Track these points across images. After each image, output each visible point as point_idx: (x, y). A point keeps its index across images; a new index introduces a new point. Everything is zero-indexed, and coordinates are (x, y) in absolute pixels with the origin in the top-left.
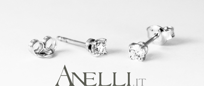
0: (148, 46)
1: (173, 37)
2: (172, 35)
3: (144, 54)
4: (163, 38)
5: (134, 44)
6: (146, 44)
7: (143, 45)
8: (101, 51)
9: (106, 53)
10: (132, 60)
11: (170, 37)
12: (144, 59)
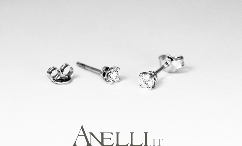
0: (158, 75)
1: (182, 66)
2: (182, 64)
3: (154, 83)
4: (173, 67)
5: (144, 73)
6: (156, 73)
7: (153, 74)
8: (114, 78)
9: (119, 80)
10: (142, 88)
11: (180, 66)
12: (153, 87)
